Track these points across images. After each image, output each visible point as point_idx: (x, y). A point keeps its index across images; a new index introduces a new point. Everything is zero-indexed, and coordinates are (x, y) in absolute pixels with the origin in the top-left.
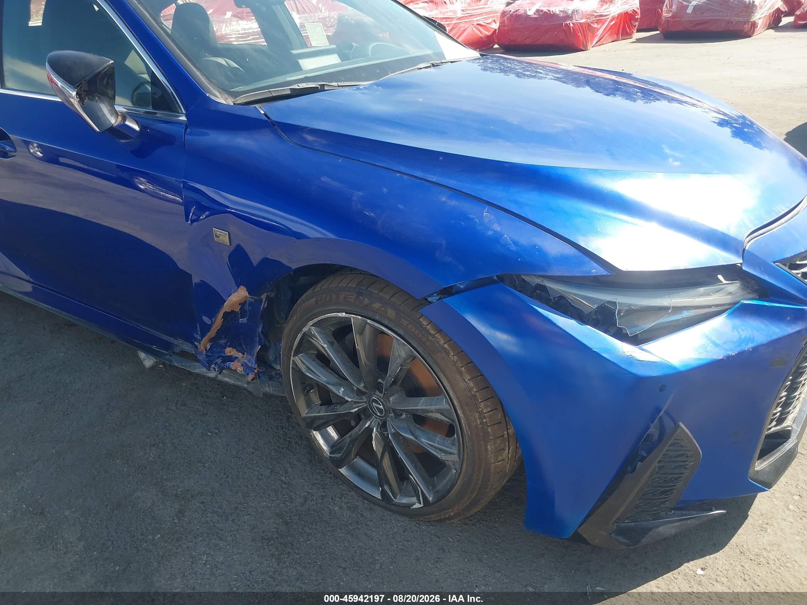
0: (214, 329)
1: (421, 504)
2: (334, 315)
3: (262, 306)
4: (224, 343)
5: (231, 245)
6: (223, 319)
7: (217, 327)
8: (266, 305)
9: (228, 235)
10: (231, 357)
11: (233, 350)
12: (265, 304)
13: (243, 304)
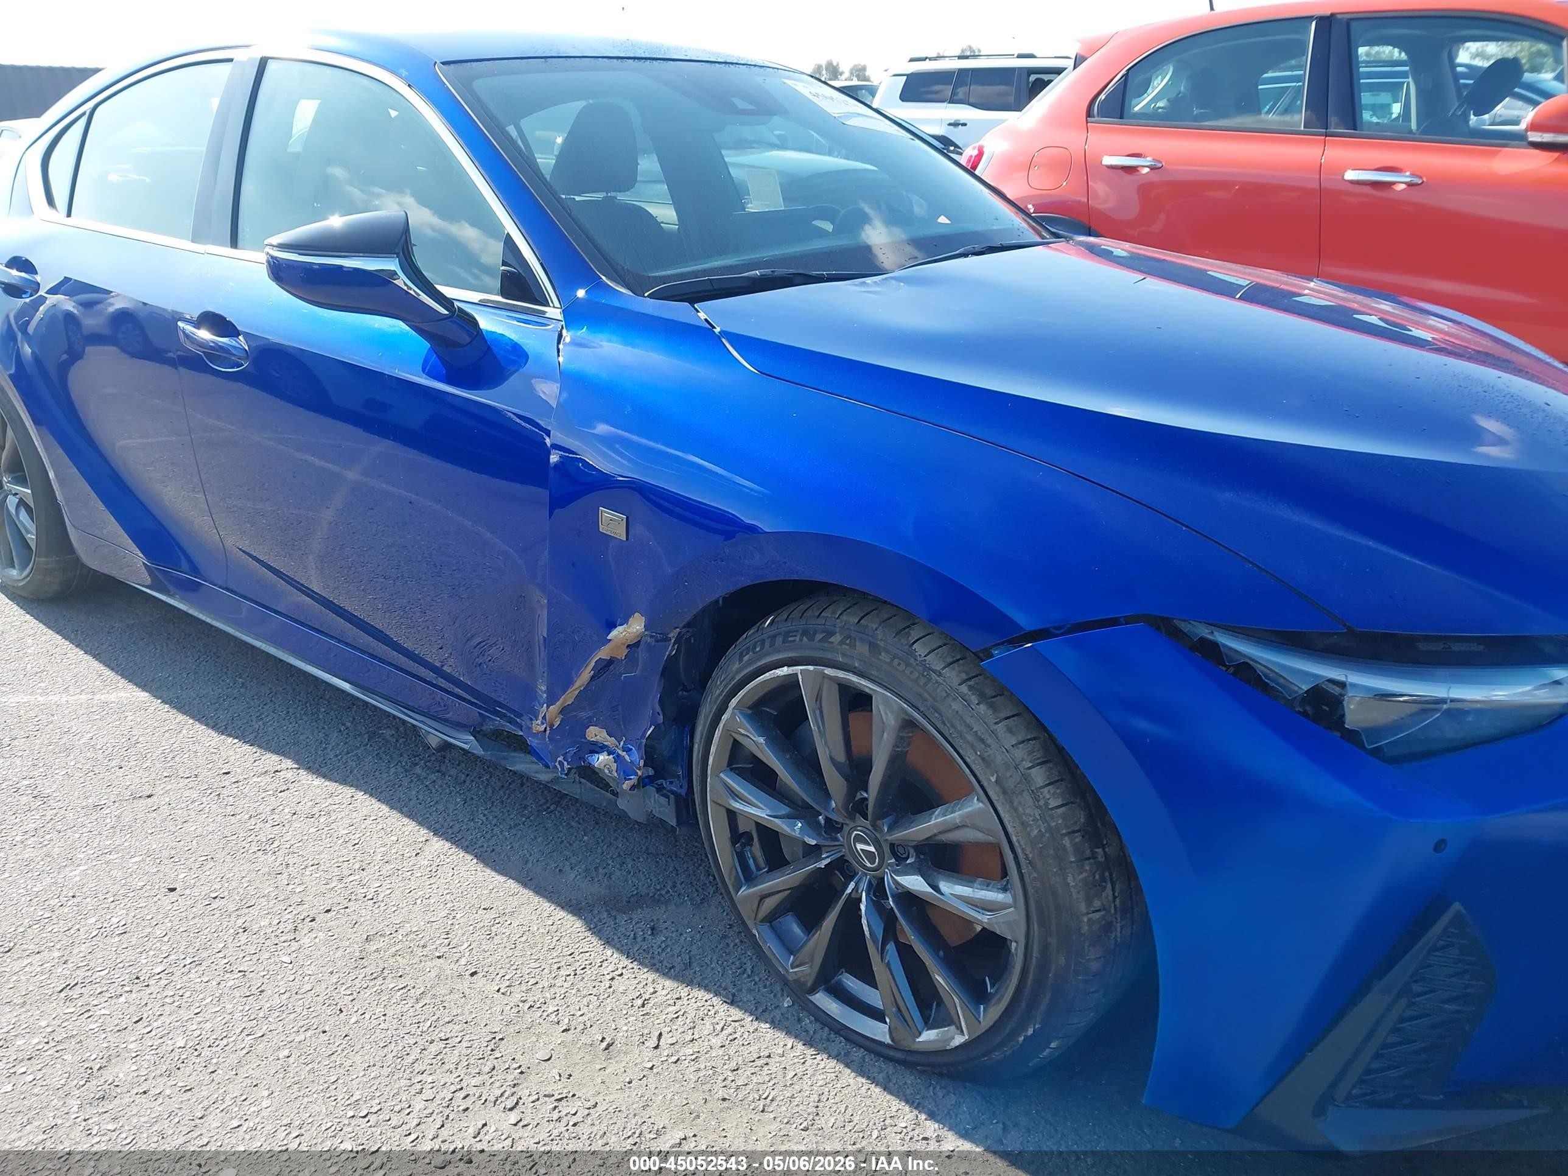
0: (575, 690)
1: (964, 1035)
2: (770, 675)
3: (667, 653)
4: (587, 718)
5: (627, 539)
6: (593, 672)
7: (580, 687)
8: (674, 652)
9: (625, 520)
10: (595, 743)
11: (600, 732)
12: (672, 650)
13: (633, 647)
